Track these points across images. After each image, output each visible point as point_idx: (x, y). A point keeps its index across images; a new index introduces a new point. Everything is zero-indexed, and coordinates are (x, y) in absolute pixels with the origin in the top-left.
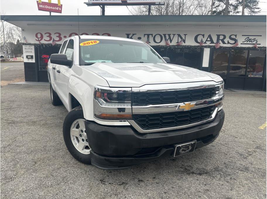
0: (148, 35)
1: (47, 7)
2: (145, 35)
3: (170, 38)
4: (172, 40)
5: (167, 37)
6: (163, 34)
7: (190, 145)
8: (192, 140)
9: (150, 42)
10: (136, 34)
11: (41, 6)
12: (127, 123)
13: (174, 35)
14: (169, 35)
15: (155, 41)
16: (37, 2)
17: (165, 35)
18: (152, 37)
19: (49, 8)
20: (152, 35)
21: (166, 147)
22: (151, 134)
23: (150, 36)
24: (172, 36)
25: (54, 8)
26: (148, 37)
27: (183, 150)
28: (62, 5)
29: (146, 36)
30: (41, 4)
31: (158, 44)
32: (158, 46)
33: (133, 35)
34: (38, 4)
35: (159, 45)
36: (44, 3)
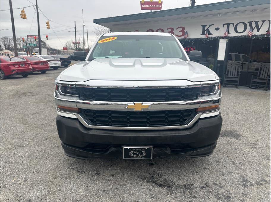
0: (228, 25)
1: (148, 6)
2: (224, 25)
3: (257, 26)
4: (260, 29)
5: (254, 25)
6: (248, 22)
7: (143, 150)
8: (146, 145)
9: (230, 32)
10: (213, 25)
11: (144, 6)
12: (73, 116)
13: (263, 21)
14: (257, 23)
15: (236, 31)
16: (141, 2)
17: (250, 23)
18: (233, 26)
19: (150, 6)
20: (233, 24)
21: (115, 146)
22: (96, 130)
23: (231, 26)
24: (260, 24)
25: (155, 6)
26: (228, 27)
27: (134, 154)
28: (162, 2)
29: (226, 26)
30: (143, 4)
31: (240, 35)
32: (240, 36)
33: (210, 25)
34: (142, 4)
35: (242, 36)
36: (147, 3)
